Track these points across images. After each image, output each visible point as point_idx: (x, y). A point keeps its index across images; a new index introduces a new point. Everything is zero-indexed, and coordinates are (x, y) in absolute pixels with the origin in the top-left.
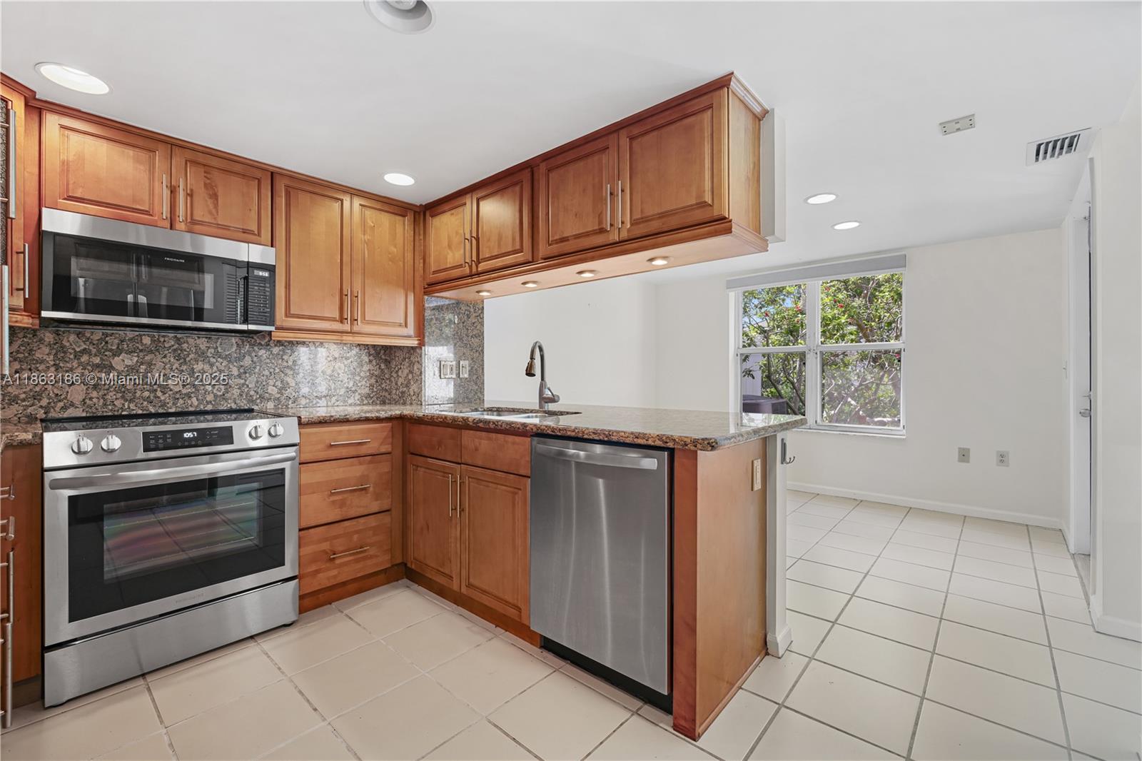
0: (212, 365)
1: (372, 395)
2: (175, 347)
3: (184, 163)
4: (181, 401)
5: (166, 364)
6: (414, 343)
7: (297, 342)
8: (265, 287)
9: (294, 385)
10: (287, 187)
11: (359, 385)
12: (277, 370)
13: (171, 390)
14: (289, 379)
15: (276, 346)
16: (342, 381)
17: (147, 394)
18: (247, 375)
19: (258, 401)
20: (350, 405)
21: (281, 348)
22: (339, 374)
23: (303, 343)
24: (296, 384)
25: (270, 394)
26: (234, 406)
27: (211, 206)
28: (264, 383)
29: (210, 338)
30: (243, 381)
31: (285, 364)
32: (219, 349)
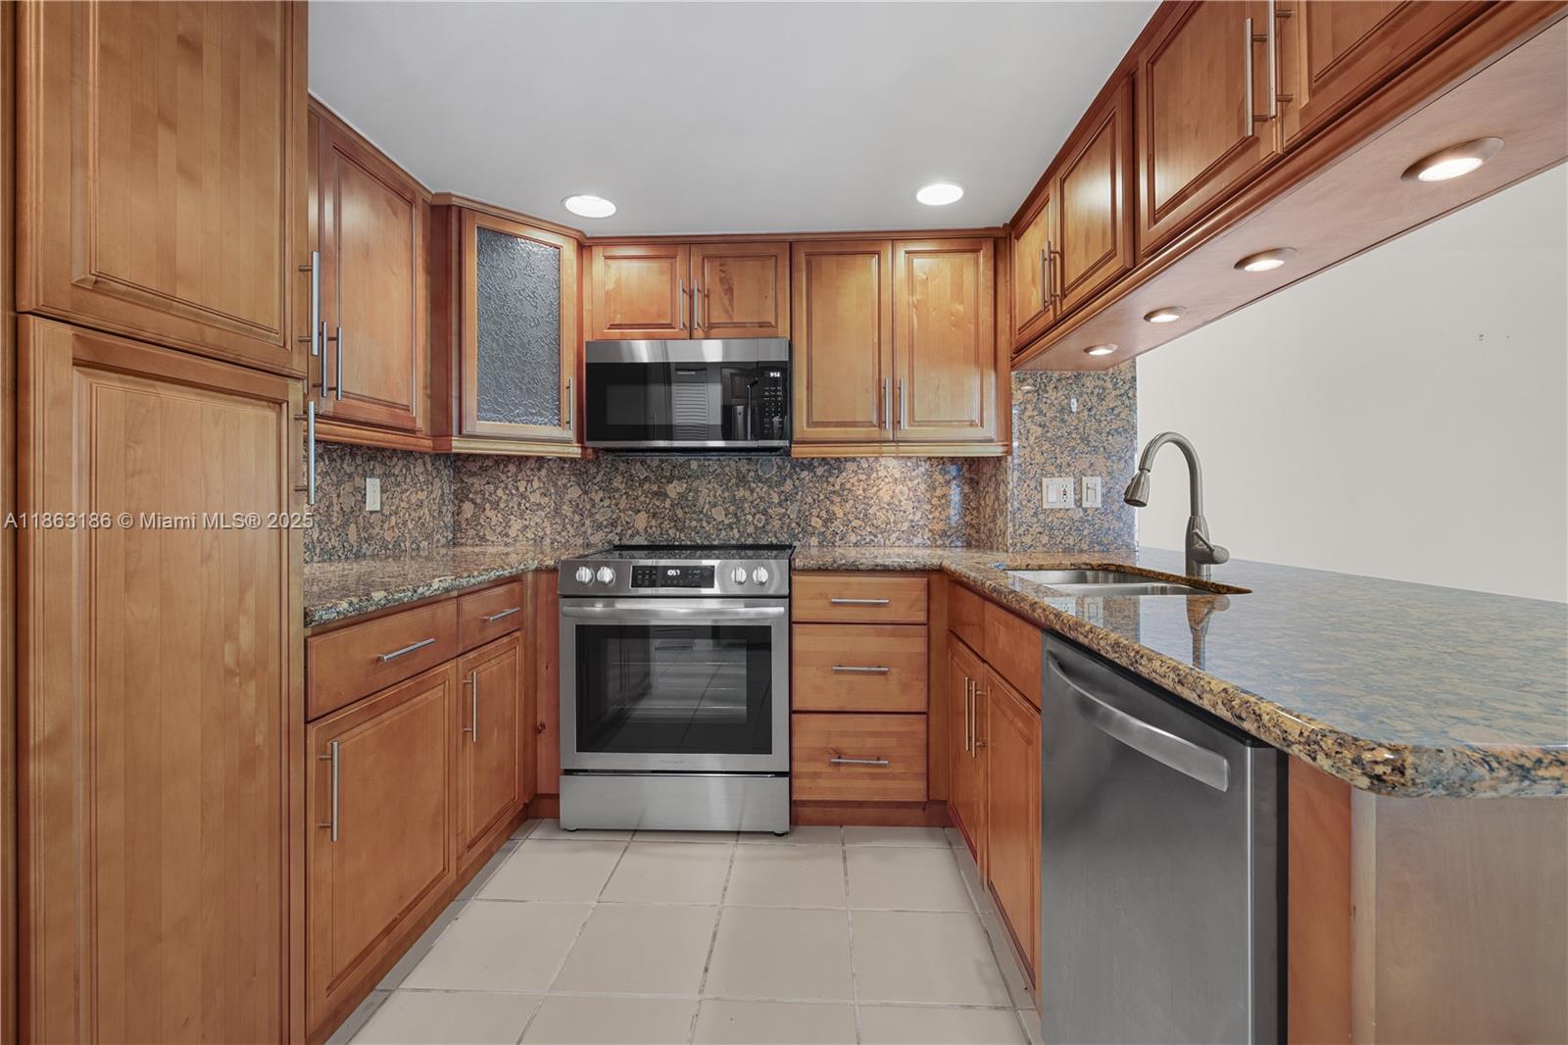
0: (752, 491)
1: (949, 533)
2: (718, 471)
3: (700, 261)
4: (724, 533)
5: (710, 491)
6: (995, 450)
7: (845, 458)
8: (777, 390)
9: (842, 516)
10: (808, 255)
11: (930, 517)
12: (822, 497)
13: (715, 520)
14: (836, 509)
15: (820, 464)
16: (905, 512)
17: (694, 523)
18: (789, 503)
19: (800, 536)
20: (918, 546)
21: (826, 467)
22: (900, 501)
23: (854, 459)
24: (845, 514)
25: (814, 527)
26: (775, 542)
27: (727, 303)
28: (807, 513)
29: (750, 459)
30: (783, 510)
31: (832, 488)
32: (760, 472)
